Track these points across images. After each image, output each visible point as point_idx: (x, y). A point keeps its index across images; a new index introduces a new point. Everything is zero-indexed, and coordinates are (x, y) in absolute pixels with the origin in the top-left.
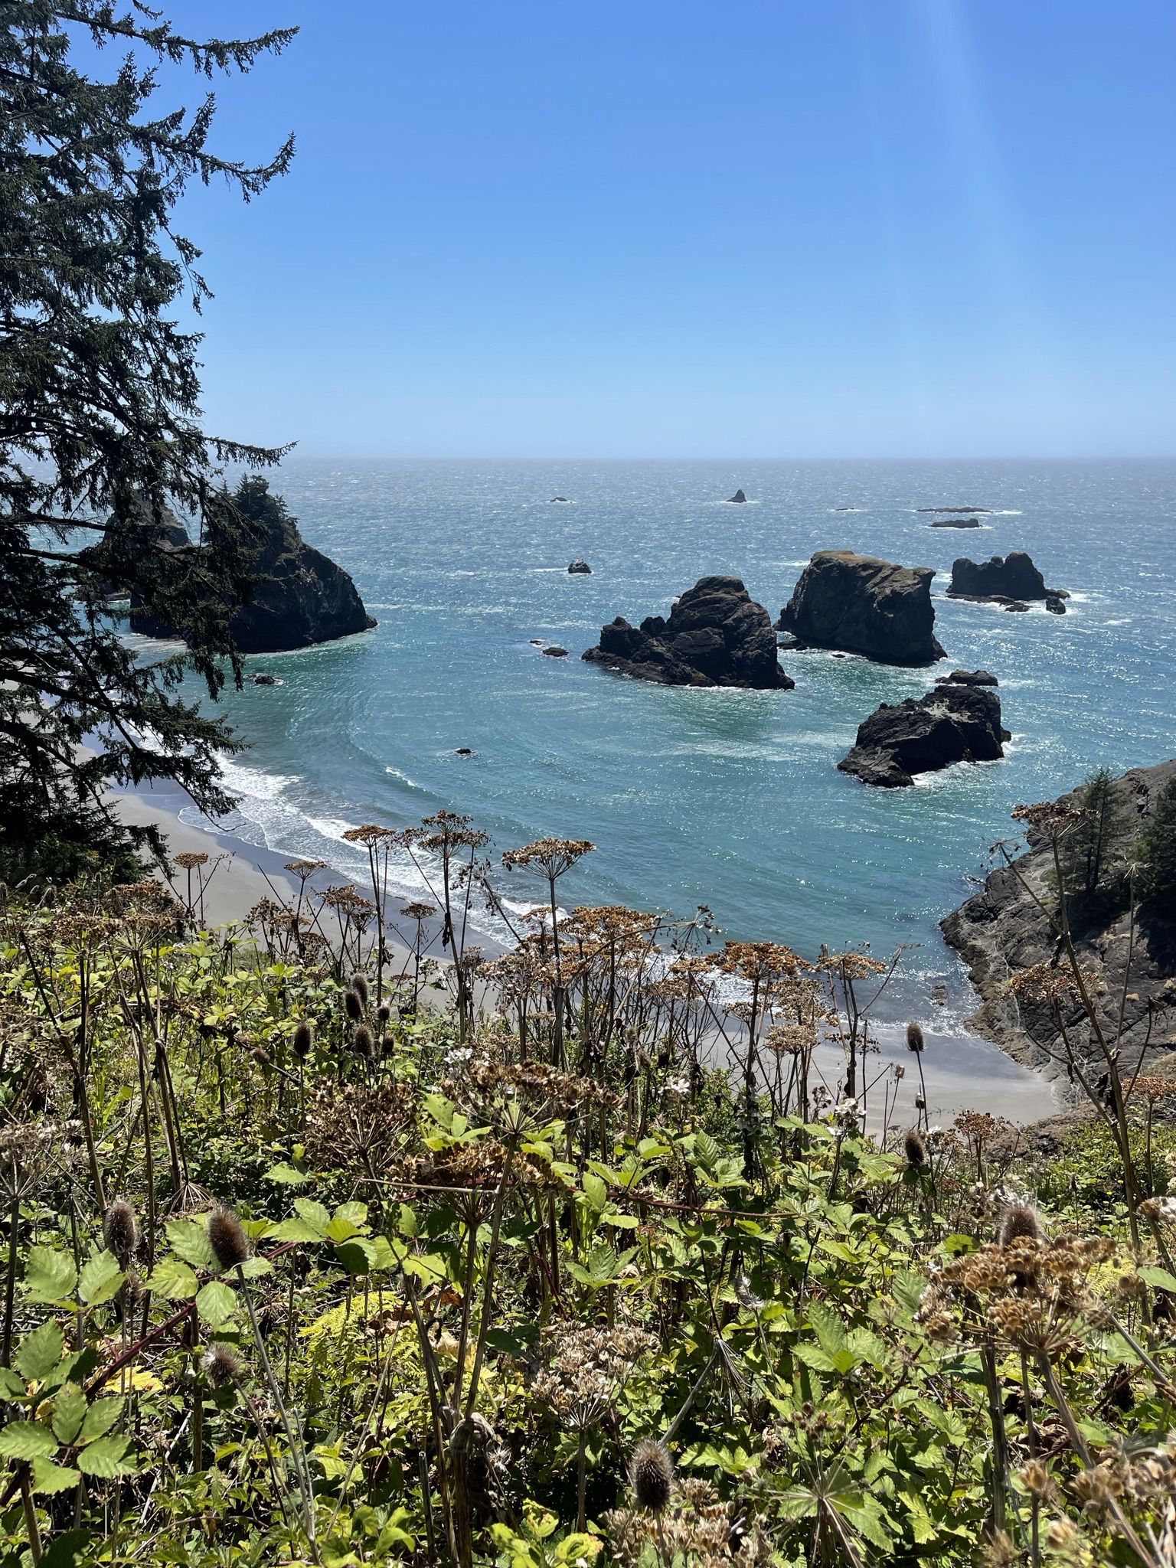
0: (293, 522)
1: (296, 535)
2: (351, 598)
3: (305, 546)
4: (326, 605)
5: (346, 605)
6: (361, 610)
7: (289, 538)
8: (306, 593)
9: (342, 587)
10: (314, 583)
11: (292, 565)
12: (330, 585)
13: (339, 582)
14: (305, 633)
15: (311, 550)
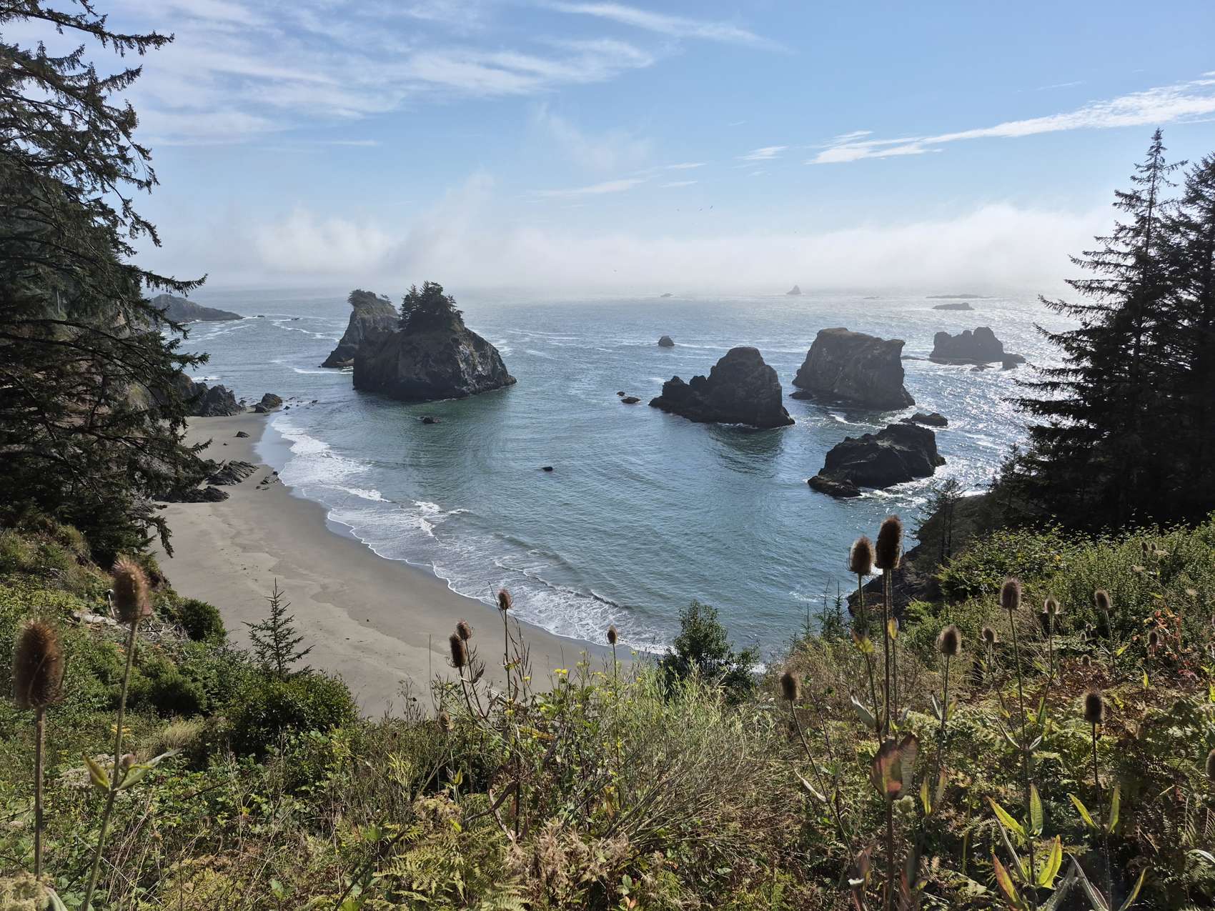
0: (458, 314)
1: (461, 322)
2: (498, 364)
3: (466, 329)
5: (494, 369)
6: (504, 372)
7: (456, 325)
8: (466, 361)
9: (492, 357)
10: (472, 355)
11: (457, 342)
12: (483, 356)
13: (489, 353)
14: (464, 388)
15: (470, 332)
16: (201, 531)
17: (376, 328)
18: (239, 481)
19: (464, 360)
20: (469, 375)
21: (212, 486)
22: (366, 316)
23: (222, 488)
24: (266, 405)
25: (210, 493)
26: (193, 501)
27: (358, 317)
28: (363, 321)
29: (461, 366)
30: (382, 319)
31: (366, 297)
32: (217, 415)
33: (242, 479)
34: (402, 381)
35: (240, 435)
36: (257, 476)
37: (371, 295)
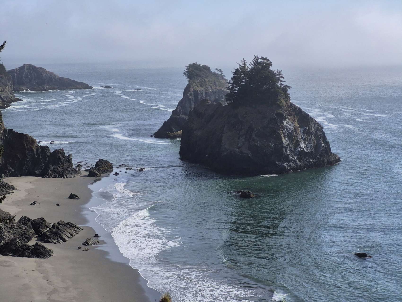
0: (285, 89)
1: (287, 97)
2: (322, 141)
3: (292, 104)
4: (303, 145)
5: (317, 146)
6: (328, 150)
7: (282, 99)
8: (289, 136)
9: (316, 134)
10: (295, 130)
11: (282, 117)
12: (307, 132)
13: (313, 130)
14: (285, 164)
15: (295, 107)
16: (24, 285)
17: (206, 100)
18: (64, 240)
19: (288, 136)
20: (291, 150)
21: (40, 243)
22: (199, 89)
23: (48, 246)
24: (98, 170)
25: (37, 249)
26: (22, 255)
27: (191, 89)
28: (196, 93)
29: (284, 141)
30: (213, 92)
31: (200, 71)
32: (55, 177)
33: (67, 239)
34: (225, 153)
35: (72, 197)
36: (80, 237)
37: (206, 68)
